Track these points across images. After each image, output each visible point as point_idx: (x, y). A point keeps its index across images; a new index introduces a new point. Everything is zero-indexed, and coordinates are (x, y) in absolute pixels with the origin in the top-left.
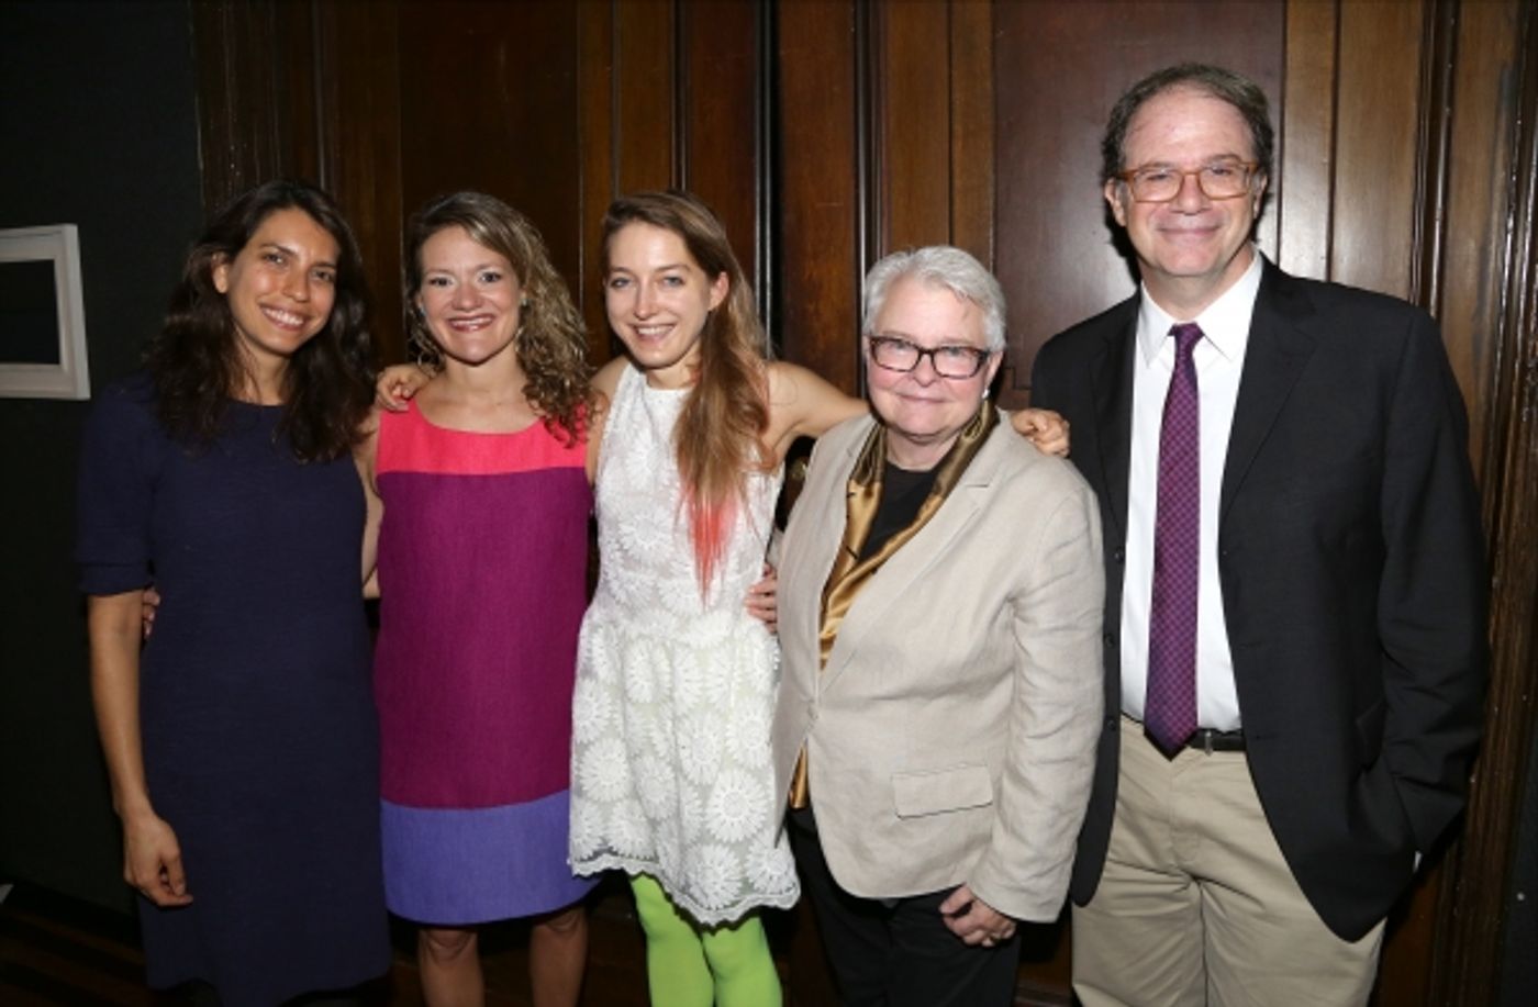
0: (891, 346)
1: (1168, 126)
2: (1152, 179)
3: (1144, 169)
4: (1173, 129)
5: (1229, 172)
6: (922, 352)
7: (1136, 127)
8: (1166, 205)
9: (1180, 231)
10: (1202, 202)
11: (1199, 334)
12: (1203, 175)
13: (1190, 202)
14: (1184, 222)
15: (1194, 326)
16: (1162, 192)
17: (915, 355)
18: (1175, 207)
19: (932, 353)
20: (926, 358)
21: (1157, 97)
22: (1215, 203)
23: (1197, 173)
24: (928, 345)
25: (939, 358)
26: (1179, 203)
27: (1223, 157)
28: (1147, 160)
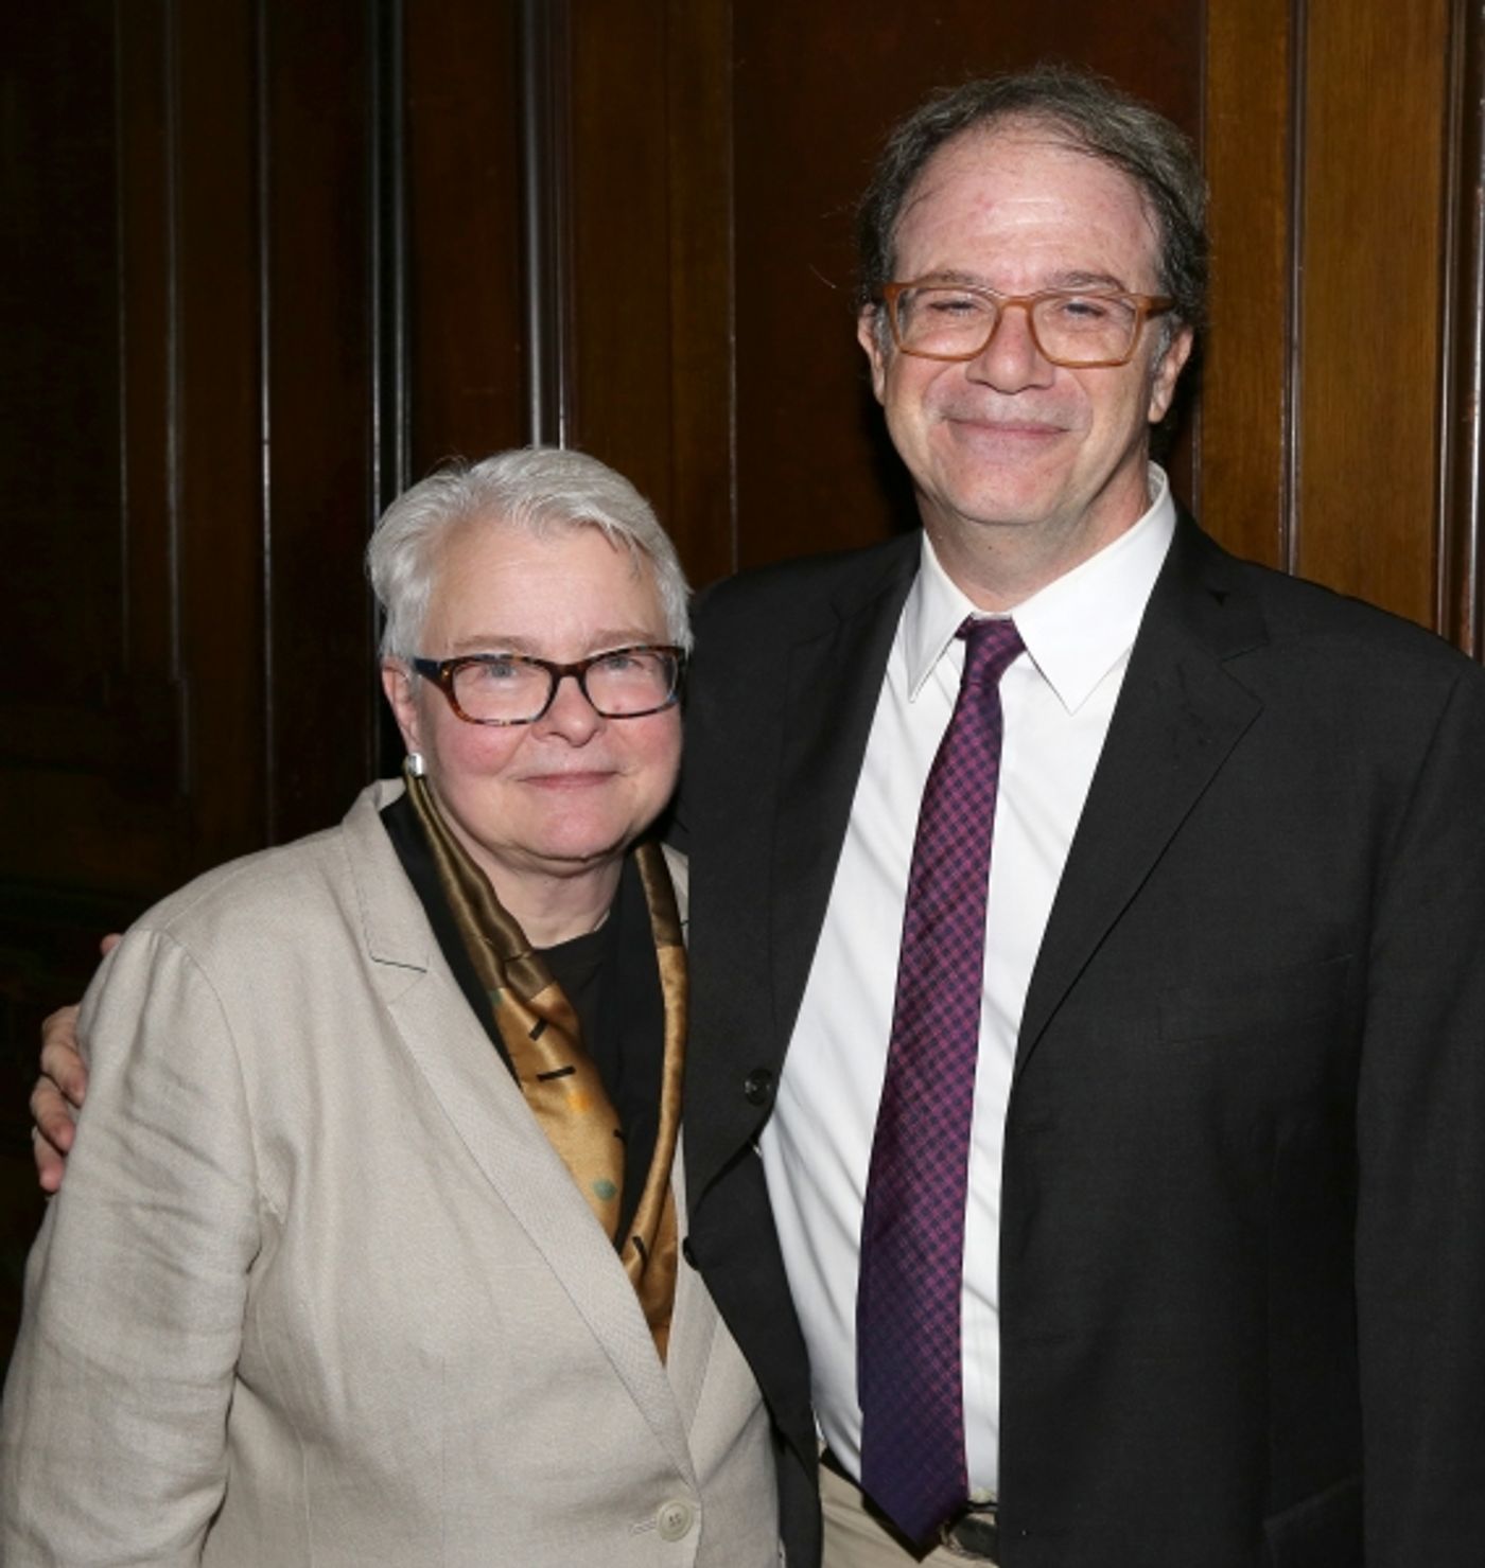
0: (483, 675)
1: (979, 199)
2: (941, 307)
3: (924, 283)
4: (989, 206)
5: (1098, 313)
6: (556, 673)
7: (921, 193)
8: (962, 367)
9: (984, 425)
10: (1032, 367)
11: (1015, 646)
12: (1039, 310)
13: (1008, 366)
14: (995, 405)
15: (1008, 625)
16: (955, 339)
17: (542, 681)
18: (978, 374)
19: (579, 671)
20: (568, 684)
21: (965, 136)
22: (1063, 374)
23: (1028, 305)
24: (563, 658)
25: (594, 679)
26: (985, 367)
27: (1088, 278)
28: (932, 266)
